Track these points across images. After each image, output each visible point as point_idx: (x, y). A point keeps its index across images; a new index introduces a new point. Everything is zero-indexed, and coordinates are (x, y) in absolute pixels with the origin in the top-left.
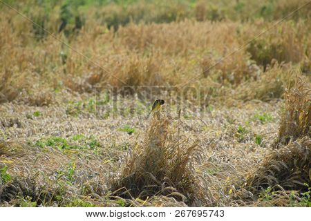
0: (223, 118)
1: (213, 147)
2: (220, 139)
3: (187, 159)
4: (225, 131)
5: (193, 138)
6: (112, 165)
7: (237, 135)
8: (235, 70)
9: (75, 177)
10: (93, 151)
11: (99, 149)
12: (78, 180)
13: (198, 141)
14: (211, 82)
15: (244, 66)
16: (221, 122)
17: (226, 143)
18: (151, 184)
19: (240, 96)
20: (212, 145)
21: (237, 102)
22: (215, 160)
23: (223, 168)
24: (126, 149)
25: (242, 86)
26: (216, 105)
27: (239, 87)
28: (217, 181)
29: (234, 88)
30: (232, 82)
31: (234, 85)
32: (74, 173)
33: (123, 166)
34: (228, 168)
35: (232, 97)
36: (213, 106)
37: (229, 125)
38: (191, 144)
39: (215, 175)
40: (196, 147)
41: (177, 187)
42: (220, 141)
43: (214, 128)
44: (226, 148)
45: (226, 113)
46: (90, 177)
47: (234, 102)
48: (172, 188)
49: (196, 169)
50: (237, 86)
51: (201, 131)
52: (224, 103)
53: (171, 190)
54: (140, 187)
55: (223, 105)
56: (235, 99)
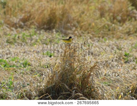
0: (114, 46)
1: (107, 66)
2: (112, 61)
3: (90, 75)
4: (116, 55)
5: (93, 60)
6: (38, 78)
7: (124, 58)
8: (122, 13)
9: (14, 86)
10: (25, 69)
11: (29, 67)
12: (16, 89)
13: (97, 62)
14: (106, 21)
15: (127, 11)
16: (112, 49)
17: (116, 63)
18: (66, 91)
19: (125, 31)
20: (107, 65)
21: (123, 35)
22: (109, 75)
23: (114, 80)
24: (48, 67)
25: (126, 25)
26: (109, 38)
27: (124, 25)
28: (111, 89)
29: (121, 26)
30: (120, 22)
31: (121, 24)
32: (12, 83)
33: (46, 80)
34: (118, 81)
35: (120, 32)
36: (107, 38)
37: (118, 51)
38: (92, 65)
39: (109, 85)
40: (96, 67)
41: (83, 94)
42: (113, 63)
43: (108, 53)
44: (116, 67)
45: (116, 43)
46: (24, 87)
47: (121, 35)
48: (80, 94)
49: (96, 82)
50: (123, 24)
51: (99, 55)
52: (114, 36)
53: (79, 96)
54: (58, 94)
55: (113, 37)
56: (122, 33)
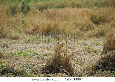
0: (82, 43)
1: (79, 55)
2: (81, 51)
3: (70, 59)
4: (83, 48)
5: (71, 51)
6: (42, 61)
7: (87, 50)
8: (86, 26)
9: (28, 66)
10: (35, 56)
11: (37, 55)
12: (30, 67)
14: (78, 30)
15: (89, 25)
16: (81, 45)
17: (83, 53)
18: (57, 68)
19: (88, 35)
21: (87, 38)
22: (80, 59)
23: (83, 62)
24: (47, 55)
25: (88, 32)
26: (79, 39)
28: (81, 67)
29: (86, 33)
31: (86, 32)
32: (28, 64)
33: (46, 62)
34: (85, 62)
35: (85, 36)
36: (78, 39)
37: (85, 46)
38: (71, 54)
39: (80, 65)
40: (73, 55)
42: (81, 52)
43: (79, 47)
44: (83, 55)
46: (34, 66)
47: (86, 38)
48: (65, 70)
49: (73, 63)
51: (74, 49)
52: (82, 38)
53: (64, 71)
54: (52, 69)
55: (82, 39)
56: (86, 37)
